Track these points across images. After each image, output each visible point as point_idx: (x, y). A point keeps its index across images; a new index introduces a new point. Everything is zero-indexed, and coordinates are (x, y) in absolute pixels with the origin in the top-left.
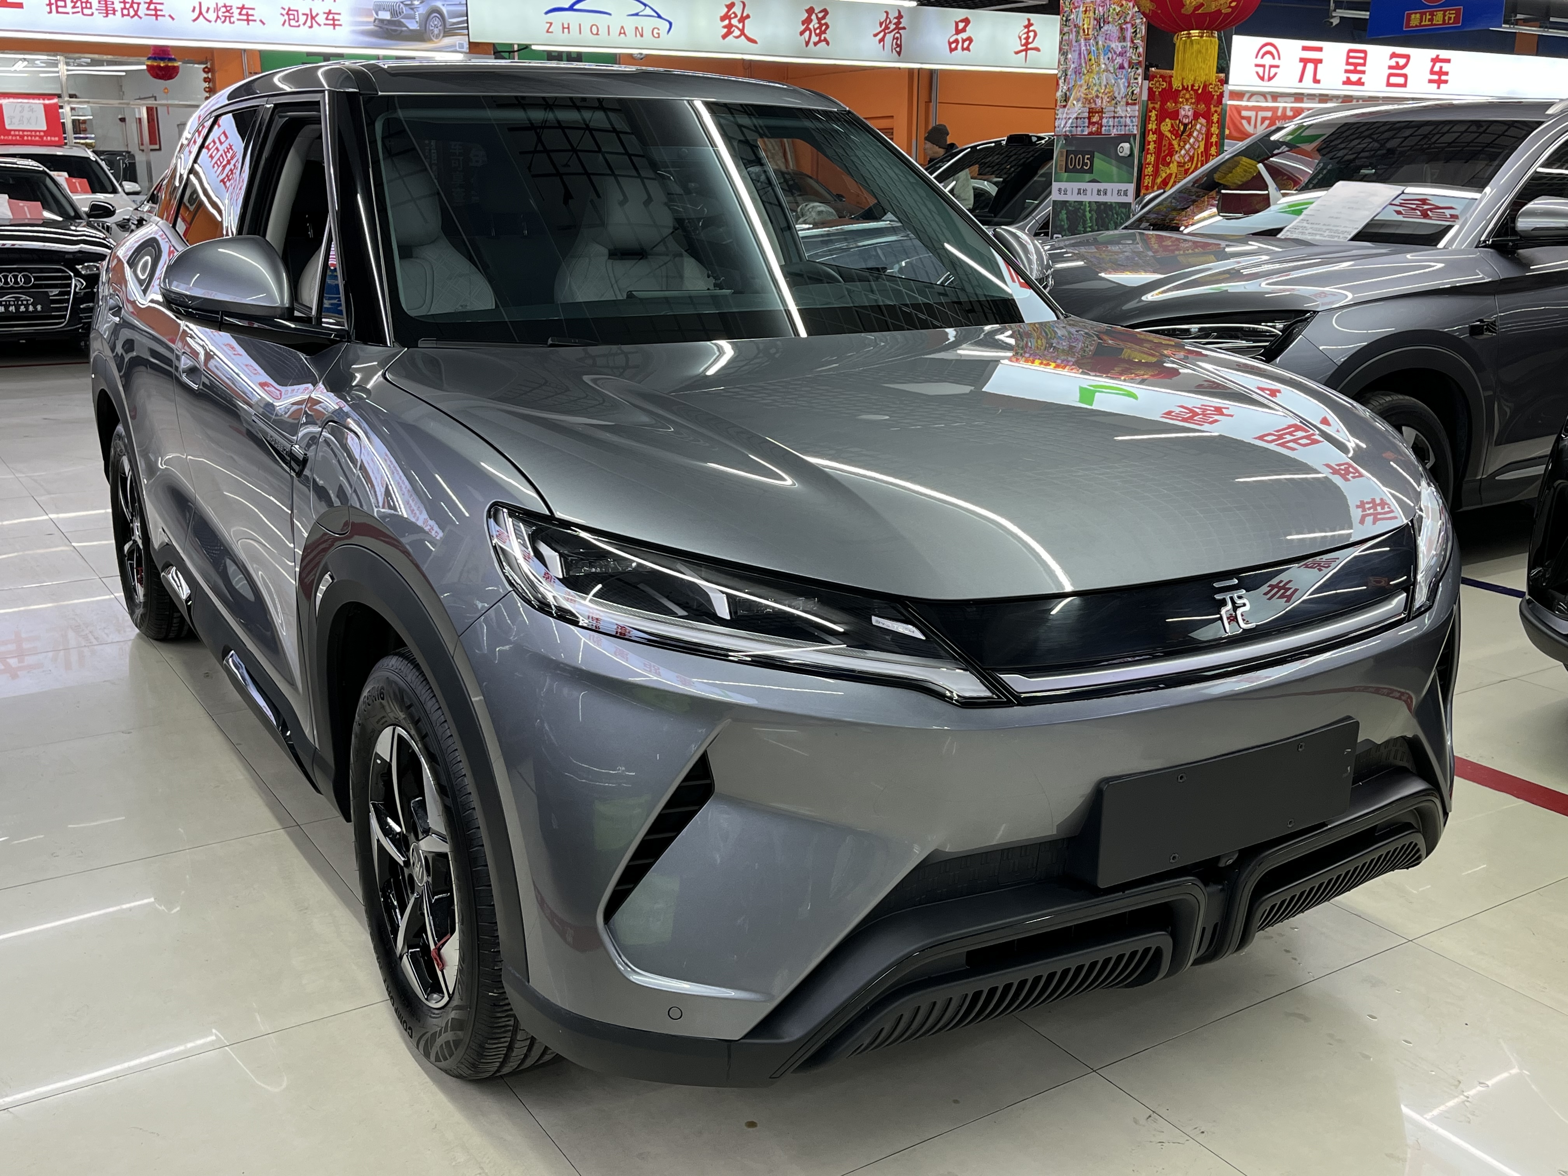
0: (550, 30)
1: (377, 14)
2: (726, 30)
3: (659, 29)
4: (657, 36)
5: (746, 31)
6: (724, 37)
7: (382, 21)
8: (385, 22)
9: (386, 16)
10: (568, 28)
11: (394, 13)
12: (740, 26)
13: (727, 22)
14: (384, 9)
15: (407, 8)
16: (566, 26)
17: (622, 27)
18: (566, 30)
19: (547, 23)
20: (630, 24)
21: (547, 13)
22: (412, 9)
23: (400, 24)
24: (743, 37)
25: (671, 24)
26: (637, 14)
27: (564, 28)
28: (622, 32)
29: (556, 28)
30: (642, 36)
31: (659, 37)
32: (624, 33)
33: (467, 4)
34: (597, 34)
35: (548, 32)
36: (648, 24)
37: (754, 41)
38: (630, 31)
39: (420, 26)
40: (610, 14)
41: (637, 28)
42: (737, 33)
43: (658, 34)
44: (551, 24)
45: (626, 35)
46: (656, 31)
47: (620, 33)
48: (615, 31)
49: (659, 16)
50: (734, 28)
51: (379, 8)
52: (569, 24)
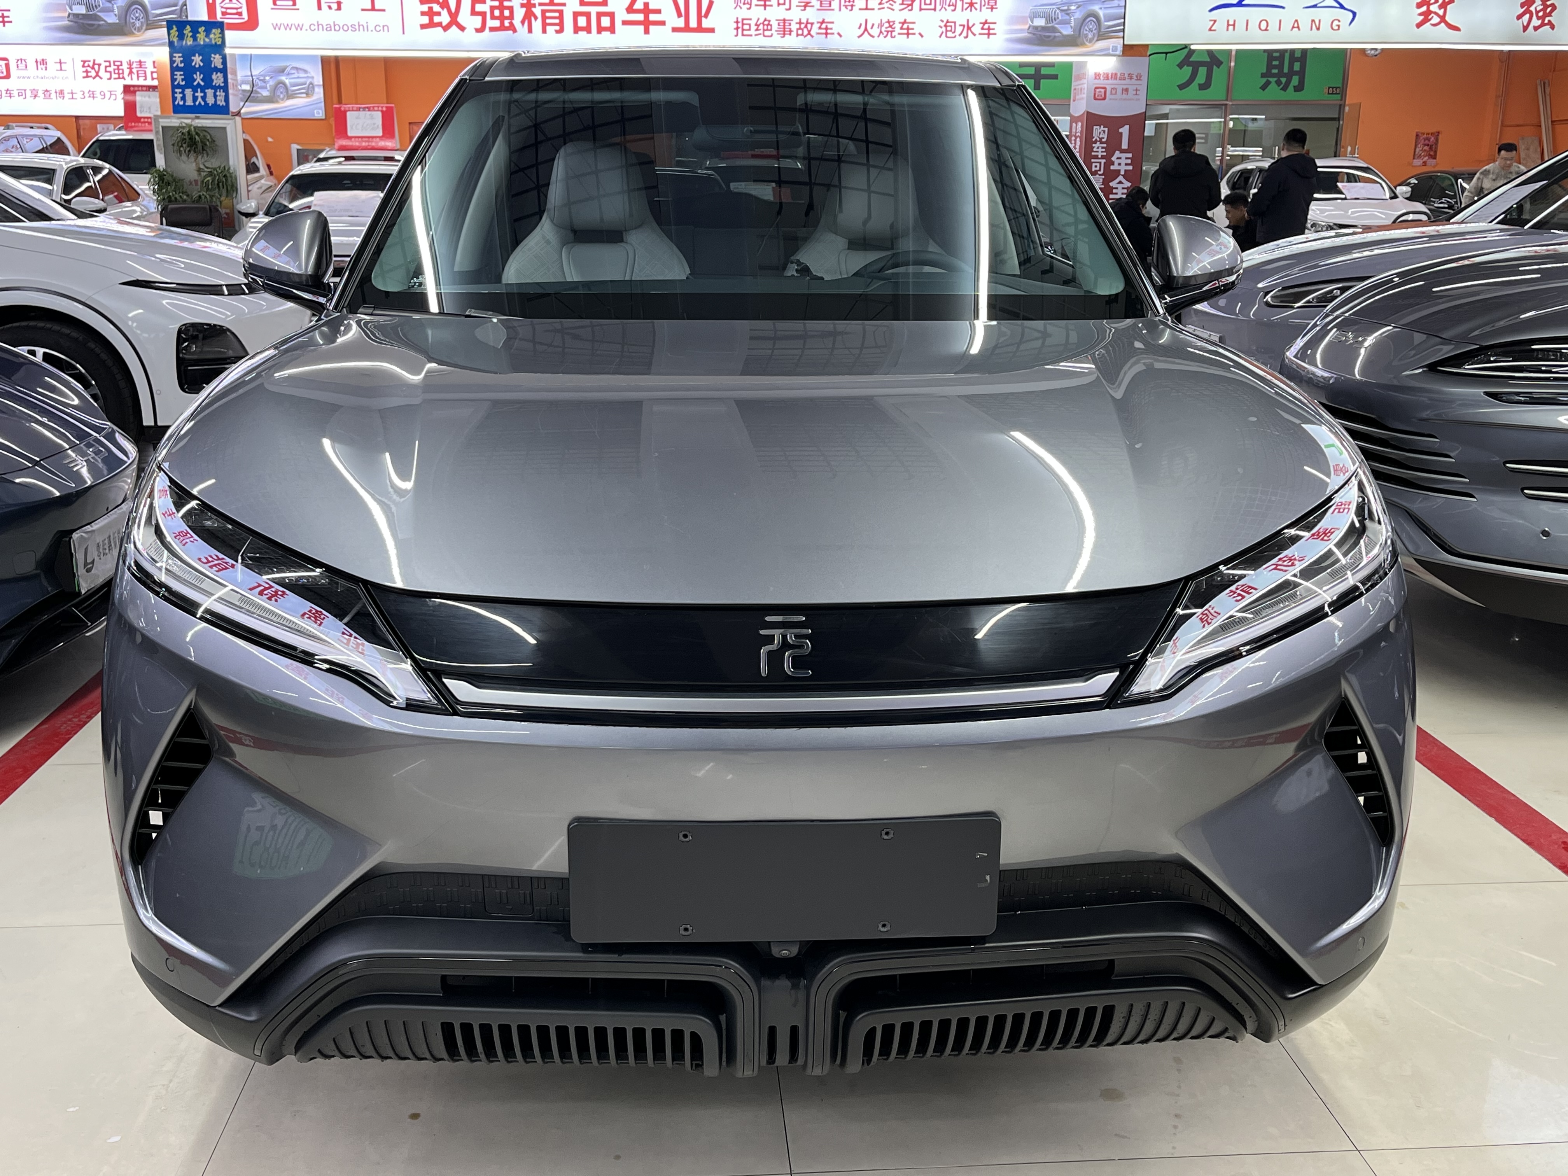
0: (1213, 28)
1: (1032, 22)
2: (1422, 18)
3: (1339, 21)
4: (1337, 28)
5: (1447, 18)
6: (1419, 25)
7: (1036, 28)
8: (1039, 29)
9: (1040, 22)
10: (1234, 25)
11: (1049, 19)
12: (1441, 12)
13: (1424, 9)
14: (1039, 16)
15: (1063, 13)
16: (1231, 22)
17: (1296, 21)
18: (1231, 28)
19: (1211, 20)
20: (1304, 18)
21: (1211, 10)
22: (1068, 14)
23: (1054, 30)
24: (1443, 24)
25: (1354, 14)
26: (1315, 6)
27: (1228, 25)
28: (1296, 25)
29: (1220, 26)
30: (1318, 29)
31: (1339, 29)
32: (1298, 27)
33: (1125, 6)
34: (1266, 30)
35: (1210, 30)
36: (1325, 16)
37: (1457, 29)
38: (1305, 24)
39: (1074, 31)
40: (1283, 8)
41: (1313, 21)
42: (1436, 20)
43: (1339, 26)
44: (1215, 21)
45: (1299, 29)
46: (1336, 23)
47: (1293, 27)
48: (1287, 25)
49: (1342, 7)
50: (1432, 15)
51: (1034, 15)
52: (1235, 21)
